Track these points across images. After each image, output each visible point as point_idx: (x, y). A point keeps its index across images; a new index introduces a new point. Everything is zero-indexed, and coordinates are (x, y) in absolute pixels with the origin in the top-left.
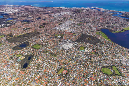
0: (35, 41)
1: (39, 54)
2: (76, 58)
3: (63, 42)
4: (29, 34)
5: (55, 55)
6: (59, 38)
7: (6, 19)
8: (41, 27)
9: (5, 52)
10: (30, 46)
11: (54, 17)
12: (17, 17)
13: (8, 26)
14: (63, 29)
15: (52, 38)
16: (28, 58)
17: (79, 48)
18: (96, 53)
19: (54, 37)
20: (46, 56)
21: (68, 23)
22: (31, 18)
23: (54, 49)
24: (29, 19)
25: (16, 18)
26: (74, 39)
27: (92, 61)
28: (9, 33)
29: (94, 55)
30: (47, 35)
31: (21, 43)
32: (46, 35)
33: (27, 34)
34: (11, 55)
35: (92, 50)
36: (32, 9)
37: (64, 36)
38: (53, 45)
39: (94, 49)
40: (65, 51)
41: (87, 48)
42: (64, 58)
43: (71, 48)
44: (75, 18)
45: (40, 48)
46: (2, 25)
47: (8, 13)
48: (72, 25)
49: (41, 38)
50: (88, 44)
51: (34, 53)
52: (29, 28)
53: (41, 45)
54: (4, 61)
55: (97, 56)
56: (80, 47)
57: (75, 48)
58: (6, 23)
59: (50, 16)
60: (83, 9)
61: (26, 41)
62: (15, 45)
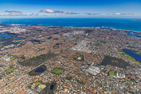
0: (53, 64)
1: (62, 81)
2: (110, 87)
3: (87, 66)
4: (44, 56)
5: (82, 83)
6: (80, 61)
7: (14, 39)
8: (55, 47)
9: (19, 79)
10: (48, 71)
11: (66, 36)
12: (26, 36)
13: (18, 47)
14: (80, 50)
15: (71, 61)
16: (49, 87)
17: (109, 73)
18: (132, 80)
19: (74, 59)
20: (72, 84)
21: (84, 42)
22: (42, 38)
23: (79, 75)
24: (39, 39)
25: (25, 38)
26: (98, 62)
27: (133, 90)
28: (21, 54)
29: (131, 83)
30: (65, 57)
31: (37, 67)
32: (63, 56)
33: (41, 55)
34: (28, 83)
35: (125, 75)
36: (39, 28)
37: (85, 59)
38: (76, 69)
39: (127, 75)
40: (93, 77)
41: (118, 73)
42: (95, 86)
43: (99, 73)
44: (89, 38)
45: (61, 74)
46: (11, 46)
47: (16, 32)
48: (89, 46)
49: (59, 61)
50: (117, 67)
51: (56, 80)
52: (43, 49)
53: (62, 69)
54: (20, 91)
55: (136, 84)
56: (109, 71)
57: (104, 74)
58: (16, 44)
59: (61, 35)
60: (94, 29)
61: (42, 64)
62: (30, 70)
